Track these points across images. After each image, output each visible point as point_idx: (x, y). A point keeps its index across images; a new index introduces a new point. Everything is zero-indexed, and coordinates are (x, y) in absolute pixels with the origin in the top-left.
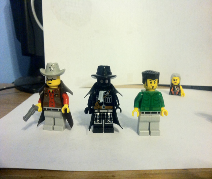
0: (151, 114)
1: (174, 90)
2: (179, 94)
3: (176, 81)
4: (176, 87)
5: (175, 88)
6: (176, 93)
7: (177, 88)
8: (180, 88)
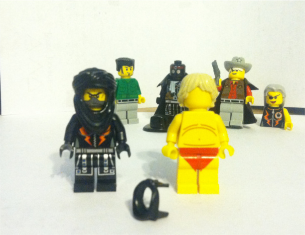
0: (128, 102)
1: (270, 117)
2: (281, 124)
3: (273, 100)
4: (275, 112)
5: (273, 112)
6: (275, 123)
7: (277, 113)
8: (283, 113)
